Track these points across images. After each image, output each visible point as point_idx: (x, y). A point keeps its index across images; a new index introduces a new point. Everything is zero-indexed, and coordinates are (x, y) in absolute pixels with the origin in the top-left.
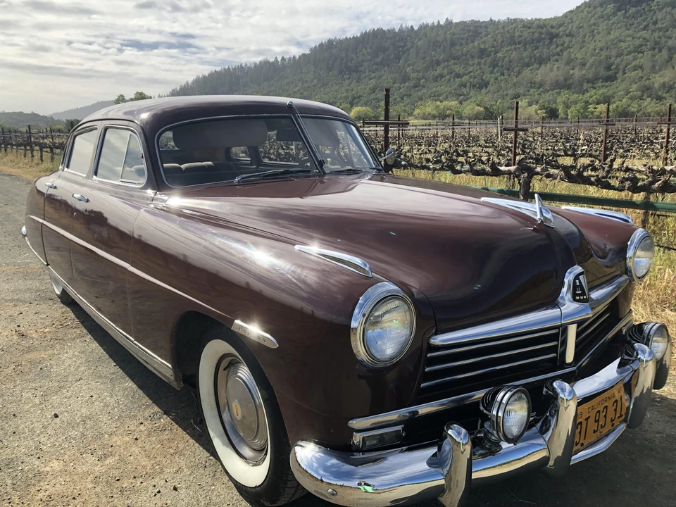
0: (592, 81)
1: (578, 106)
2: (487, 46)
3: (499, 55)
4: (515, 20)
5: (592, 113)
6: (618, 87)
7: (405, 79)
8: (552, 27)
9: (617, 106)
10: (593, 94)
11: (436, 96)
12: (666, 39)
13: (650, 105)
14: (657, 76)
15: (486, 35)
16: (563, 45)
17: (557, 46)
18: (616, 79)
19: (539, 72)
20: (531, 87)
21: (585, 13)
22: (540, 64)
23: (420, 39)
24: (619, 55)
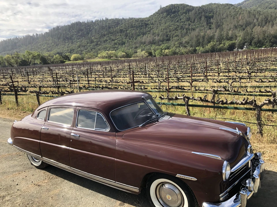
0: (162, 41)
1: (159, 50)
2: (123, 28)
3: (128, 32)
4: (132, 18)
5: (164, 53)
6: (171, 43)
7: (92, 42)
8: (146, 21)
9: (172, 50)
10: (163, 46)
11: (105, 49)
12: (185, 25)
13: (183, 50)
14: (183, 39)
15: (122, 24)
16: (150, 28)
17: (149, 28)
18: (170, 40)
19: (143, 38)
20: (141, 44)
21: (157, 16)
22: (143, 35)
23: (96, 26)
24: (170, 31)
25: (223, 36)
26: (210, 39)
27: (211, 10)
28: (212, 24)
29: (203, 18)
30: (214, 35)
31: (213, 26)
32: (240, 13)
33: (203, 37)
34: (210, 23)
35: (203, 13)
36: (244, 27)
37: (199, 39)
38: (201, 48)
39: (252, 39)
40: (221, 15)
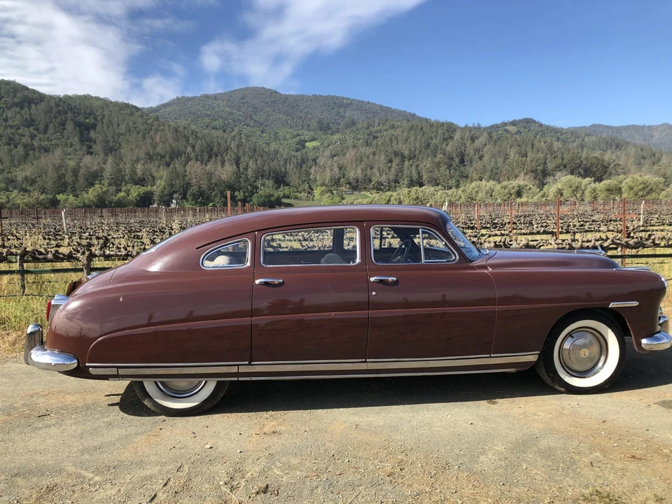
14: (18, 170)
25: (123, 173)
26: (93, 179)
27: (88, 111)
28: (95, 142)
29: (70, 126)
30: (102, 170)
31: (98, 148)
32: (157, 130)
33: (75, 172)
34: (90, 140)
35: (70, 115)
36: (167, 159)
37: (64, 175)
38: (71, 198)
39: (187, 187)
40: (115, 127)
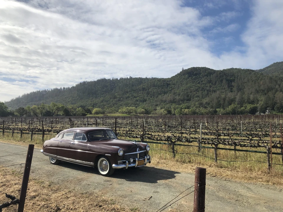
0: (183, 101)
1: (178, 109)
2: (145, 87)
3: (150, 90)
4: (155, 78)
5: (183, 112)
6: (191, 103)
7: (115, 97)
8: (168, 81)
9: (192, 110)
10: (183, 105)
11: (127, 105)
12: (206, 87)
13: (203, 110)
14: (204, 100)
15: (145, 83)
16: (172, 87)
17: (170, 88)
18: (191, 100)
19: (164, 97)
20: (162, 102)
21: (178, 77)
22: (165, 94)
23: (120, 83)
24: (191, 92)
25: (244, 99)
26: (231, 102)
27: (232, 74)
28: (234, 87)
29: (224, 81)
30: (235, 98)
31: (235, 89)
32: (262, 79)
33: (224, 99)
34: (232, 86)
35: (224, 77)
36: (266, 92)
37: (220, 101)
38: (222, 110)
39: (275, 104)
40: (242, 80)
